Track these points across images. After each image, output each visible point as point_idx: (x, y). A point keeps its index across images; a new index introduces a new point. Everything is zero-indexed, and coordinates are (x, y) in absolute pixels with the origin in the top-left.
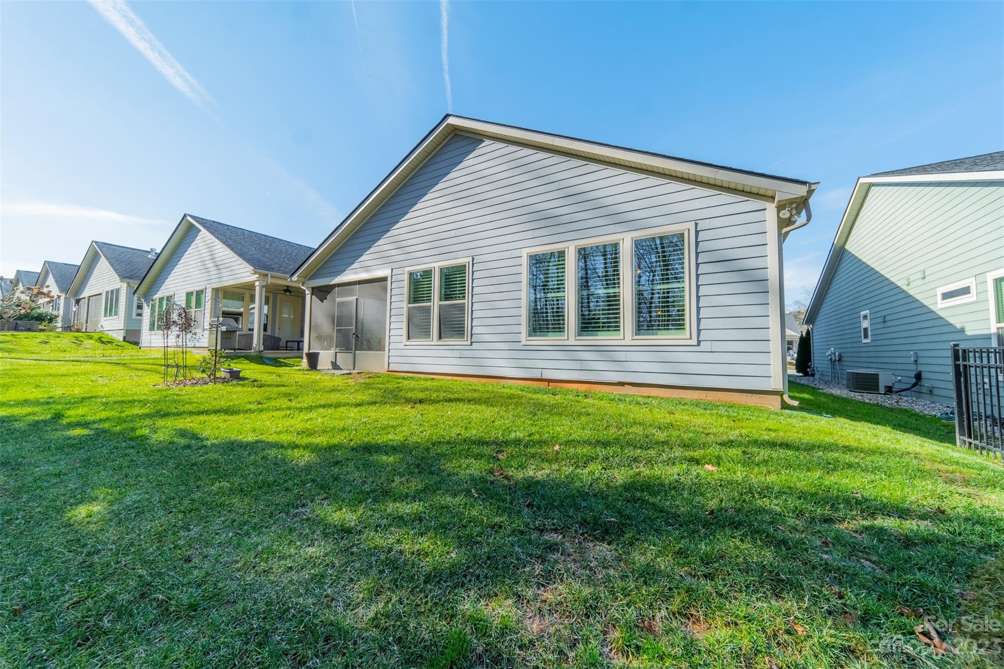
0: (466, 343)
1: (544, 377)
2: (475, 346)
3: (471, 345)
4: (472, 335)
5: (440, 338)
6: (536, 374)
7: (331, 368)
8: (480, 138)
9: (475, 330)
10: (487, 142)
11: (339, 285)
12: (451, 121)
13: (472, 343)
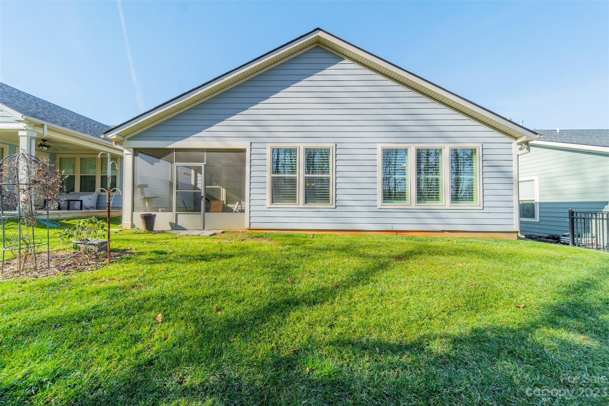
0: (332, 207)
1: (394, 229)
2: (338, 209)
3: (336, 208)
4: (336, 201)
5: (306, 202)
6: (389, 228)
7: (170, 228)
8: (342, 56)
9: (338, 197)
10: (346, 61)
11: (177, 150)
12: (320, 34)
13: (336, 206)
